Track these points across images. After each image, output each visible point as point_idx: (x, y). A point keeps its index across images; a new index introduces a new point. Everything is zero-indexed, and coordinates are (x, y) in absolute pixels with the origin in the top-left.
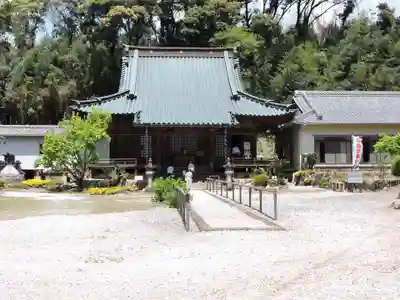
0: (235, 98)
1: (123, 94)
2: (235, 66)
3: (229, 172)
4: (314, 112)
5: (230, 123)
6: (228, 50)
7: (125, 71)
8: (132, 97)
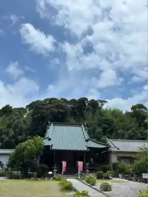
0: (87, 141)
1: (47, 138)
3: (87, 171)
4: (115, 147)
7: (48, 130)
8: (50, 139)
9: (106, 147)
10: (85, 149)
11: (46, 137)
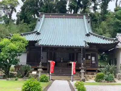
0: (88, 35)
2: (89, 22)
3: (82, 71)
5: (84, 46)
6: (85, 15)
9: (112, 42)
10: (83, 44)
11: (35, 30)
